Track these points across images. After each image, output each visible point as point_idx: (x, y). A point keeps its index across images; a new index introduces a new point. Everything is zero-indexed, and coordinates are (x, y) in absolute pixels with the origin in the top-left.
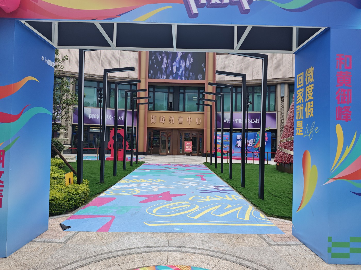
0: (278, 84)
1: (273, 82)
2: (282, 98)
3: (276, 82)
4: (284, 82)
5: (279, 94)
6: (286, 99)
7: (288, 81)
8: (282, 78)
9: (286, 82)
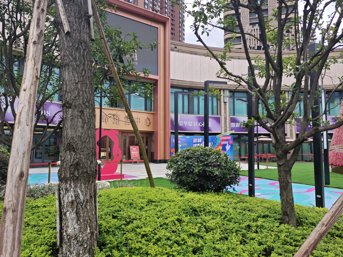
2: (225, 103)
4: (227, 88)
5: (223, 99)
6: (228, 105)
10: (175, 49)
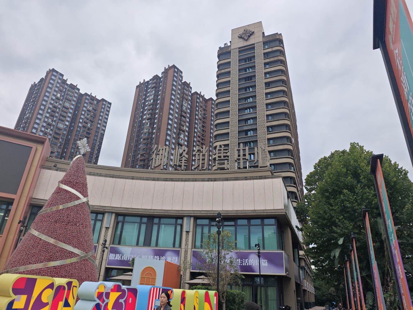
0: (106, 212)
1: (100, 210)
2: (107, 228)
3: (102, 210)
4: (111, 211)
5: (105, 225)
6: (110, 231)
7: (115, 211)
8: (109, 207)
9: (113, 211)
10: (54, 168)
